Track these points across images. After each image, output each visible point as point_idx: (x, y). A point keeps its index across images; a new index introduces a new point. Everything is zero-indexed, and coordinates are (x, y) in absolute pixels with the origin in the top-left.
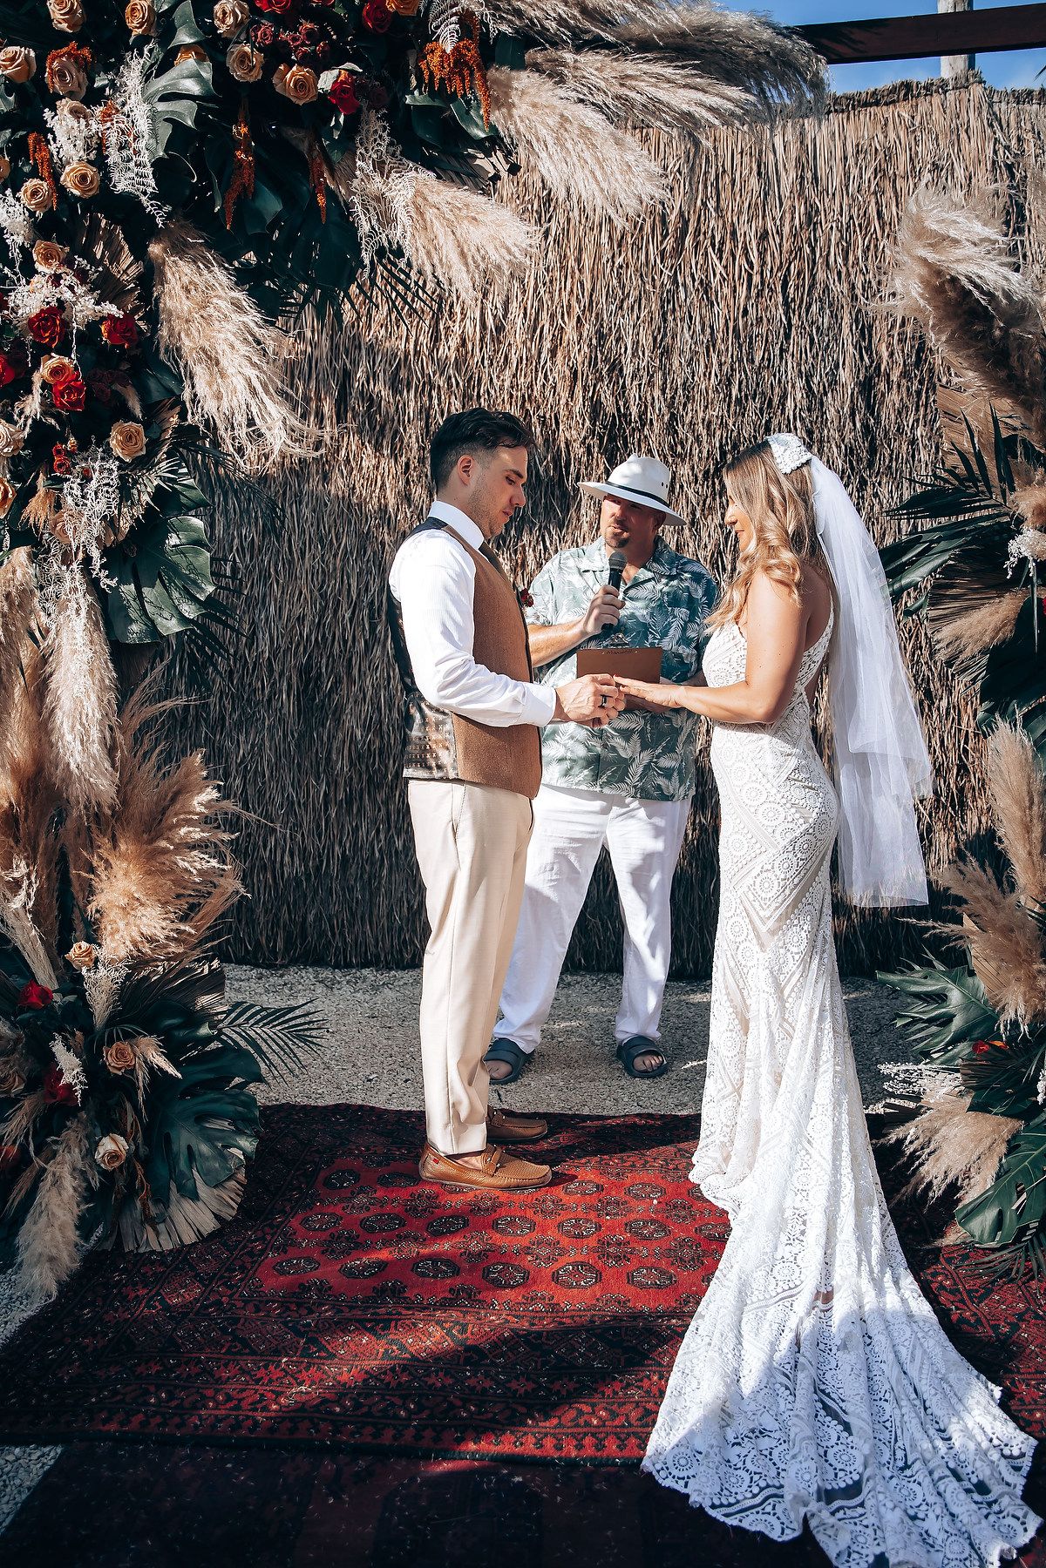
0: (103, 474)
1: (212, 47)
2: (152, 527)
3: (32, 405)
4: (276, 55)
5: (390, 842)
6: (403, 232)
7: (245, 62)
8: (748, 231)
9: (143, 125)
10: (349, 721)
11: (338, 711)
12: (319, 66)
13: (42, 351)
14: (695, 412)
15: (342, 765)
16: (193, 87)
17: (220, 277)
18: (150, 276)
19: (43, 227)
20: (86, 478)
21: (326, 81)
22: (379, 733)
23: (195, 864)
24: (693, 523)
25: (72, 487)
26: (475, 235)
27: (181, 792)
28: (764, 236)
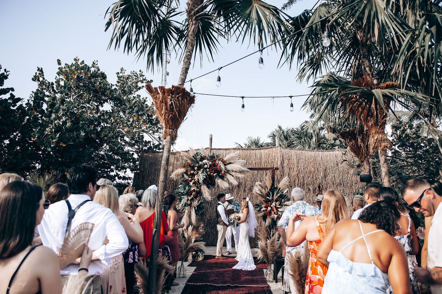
0: (197, 201)
1: (207, 172)
2: (200, 205)
3: (192, 196)
4: (211, 172)
5: (211, 231)
6: (219, 183)
7: (209, 173)
8: (254, 162)
9: (202, 177)
10: (207, 216)
11: (206, 215)
12: (214, 173)
13: (193, 192)
14: (248, 183)
15: (206, 221)
16: (204, 175)
17: (205, 186)
18: (200, 186)
19: (193, 183)
20: (195, 201)
21: (214, 175)
22: (211, 218)
23: (201, 230)
24: (248, 195)
25: (194, 202)
26: (224, 185)
27: (201, 224)
28: (255, 163)
